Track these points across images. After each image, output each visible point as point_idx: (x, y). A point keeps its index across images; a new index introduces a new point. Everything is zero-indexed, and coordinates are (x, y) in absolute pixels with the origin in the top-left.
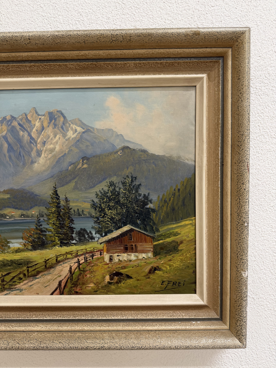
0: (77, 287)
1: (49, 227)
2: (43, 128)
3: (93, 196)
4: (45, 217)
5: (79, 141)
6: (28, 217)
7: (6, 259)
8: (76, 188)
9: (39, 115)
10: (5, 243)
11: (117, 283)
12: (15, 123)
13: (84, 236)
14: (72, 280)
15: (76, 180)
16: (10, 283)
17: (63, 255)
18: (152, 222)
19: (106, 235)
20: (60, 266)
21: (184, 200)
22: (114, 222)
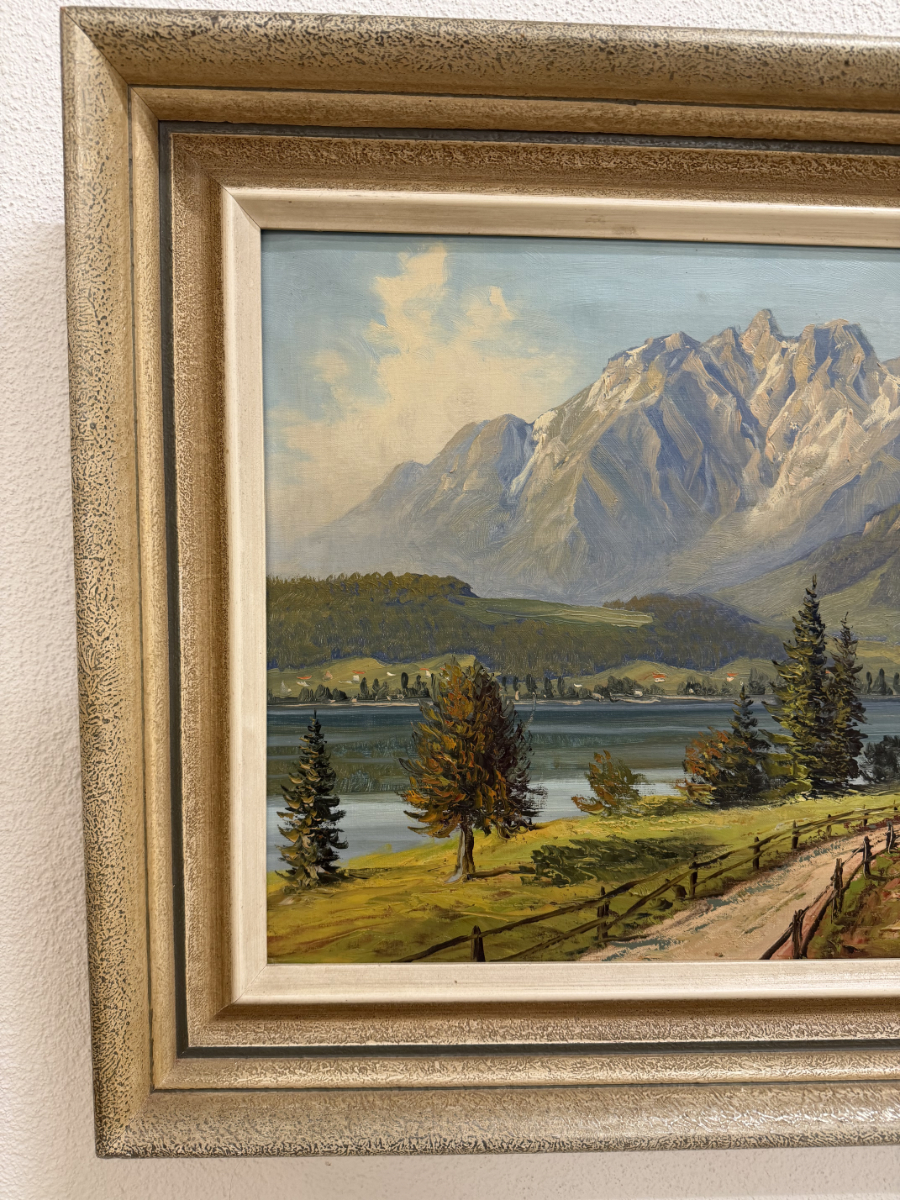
0: (855, 934)
1: (781, 730)
2: (791, 385)
4: (770, 696)
6: (710, 692)
7: (622, 837)
8: (880, 599)
9: (781, 338)
10: (623, 783)
12: (695, 364)
13: (893, 764)
14: (838, 907)
15: (884, 570)
16: (629, 920)
17: (819, 825)
20: (805, 862)
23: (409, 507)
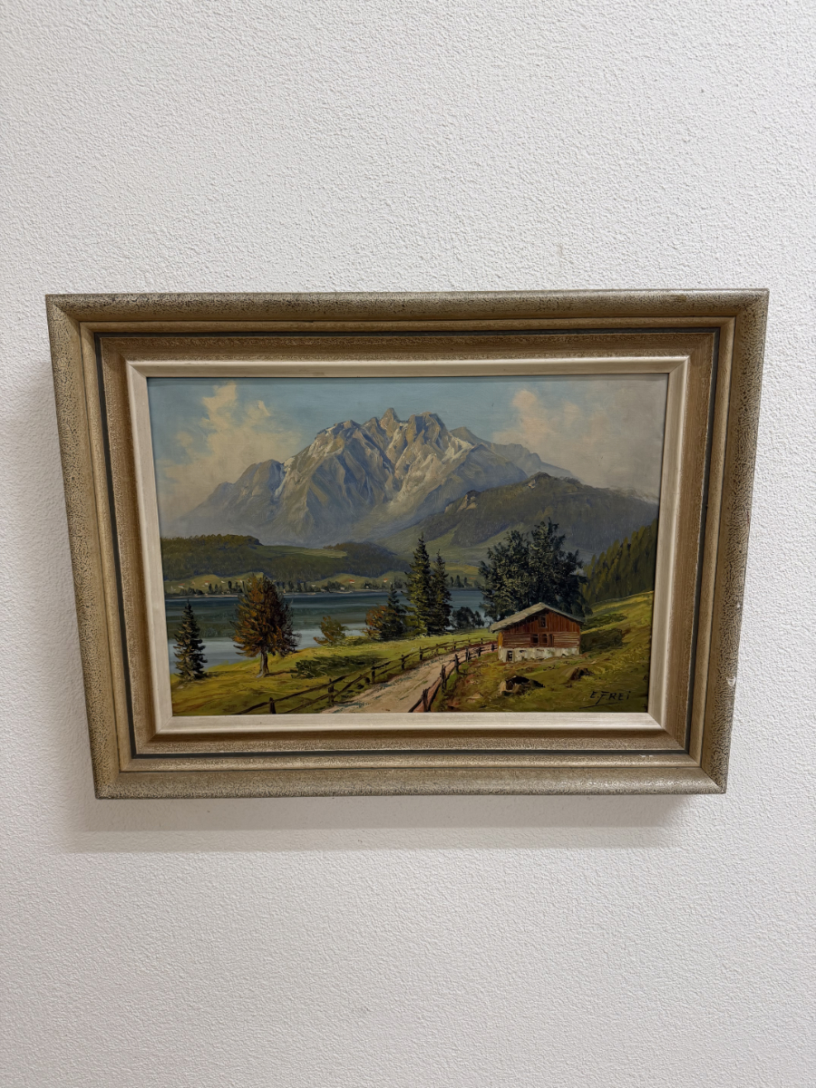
0: (454, 700)
1: (411, 605)
2: (405, 444)
3: (482, 555)
4: (404, 589)
5: (464, 464)
6: (376, 587)
7: (338, 655)
8: (455, 542)
9: (399, 421)
10: (337, 630)
11: (518, 693)
12: (358, 435)
13: (466, 619)
14: (444, 687)
15: (456, 529)
16: (344, 694)
17: (432, 649)
18: (580, 598)
19: (502, 618)
20: (427, 666)
21: (636, 563)
22: (516, 598)
23: (226, 503)
